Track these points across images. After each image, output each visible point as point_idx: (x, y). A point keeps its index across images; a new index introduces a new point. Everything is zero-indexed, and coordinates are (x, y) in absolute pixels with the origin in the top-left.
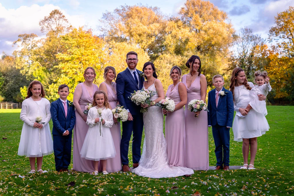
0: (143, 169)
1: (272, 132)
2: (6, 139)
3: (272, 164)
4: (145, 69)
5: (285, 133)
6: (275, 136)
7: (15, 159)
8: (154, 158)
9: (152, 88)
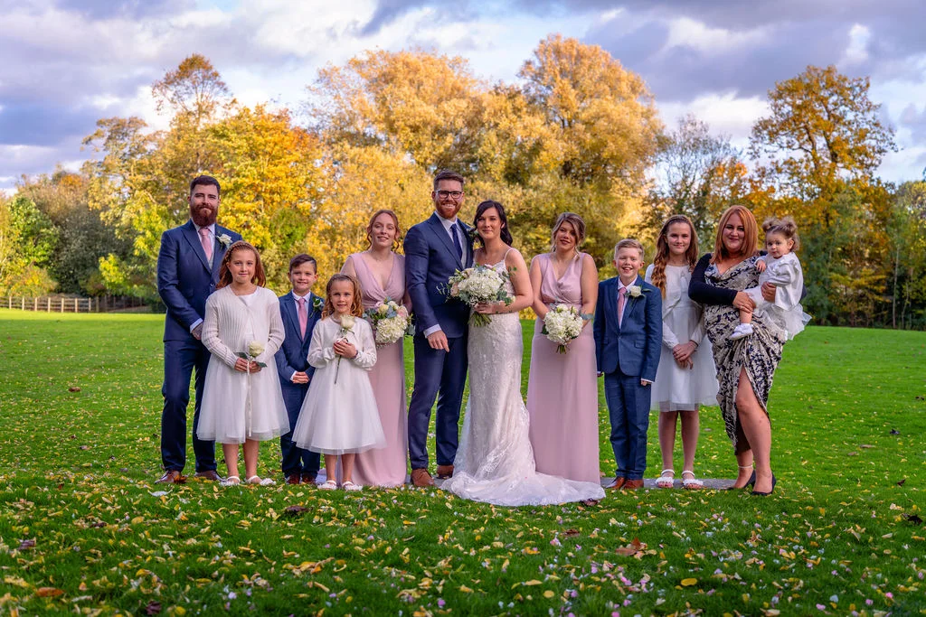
0: (470, 480)
2: (79, 391)
3: (787, 475)
4: (480, 220)
5: (806, 396)
6: (781, 404)
7: (111, 443)
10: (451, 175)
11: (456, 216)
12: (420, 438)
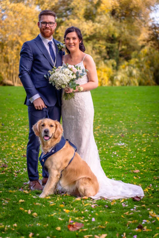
10: (48, 13)
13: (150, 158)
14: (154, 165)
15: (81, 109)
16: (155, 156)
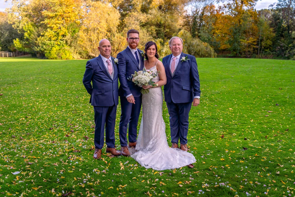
1: (233, 88)
2: (2, 95)
4: (148, 50)
5: (244, 89)
8: (154, 140)
9: (154, 70)
10: (134, 31)
11: (137, 48)
12: (124, 135)
13: (192, 119)
14: (195, 125)
15: (154, 98)
16: (195, 116)
